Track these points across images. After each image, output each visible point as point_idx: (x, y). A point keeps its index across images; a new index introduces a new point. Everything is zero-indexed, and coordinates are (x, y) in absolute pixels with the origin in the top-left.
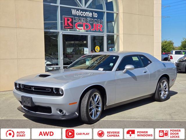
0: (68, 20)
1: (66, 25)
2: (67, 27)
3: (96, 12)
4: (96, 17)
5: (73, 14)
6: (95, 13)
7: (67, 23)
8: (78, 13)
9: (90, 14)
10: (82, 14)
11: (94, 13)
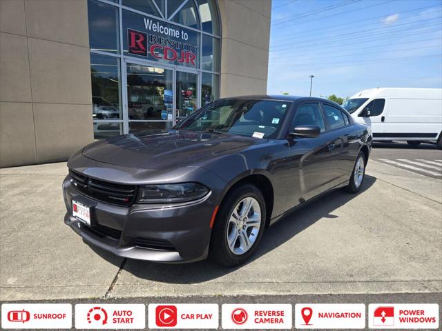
0: (137, 38)
1: (133, 45)
2: (136, 50)
3: (186, 30)
4: (186, 39)
5: (147, 28)
6: (184, 32)
7: (136, 43)
8: (156, 28)
9: (177, 34)
10: (162, 30)
11: (182, 33)
